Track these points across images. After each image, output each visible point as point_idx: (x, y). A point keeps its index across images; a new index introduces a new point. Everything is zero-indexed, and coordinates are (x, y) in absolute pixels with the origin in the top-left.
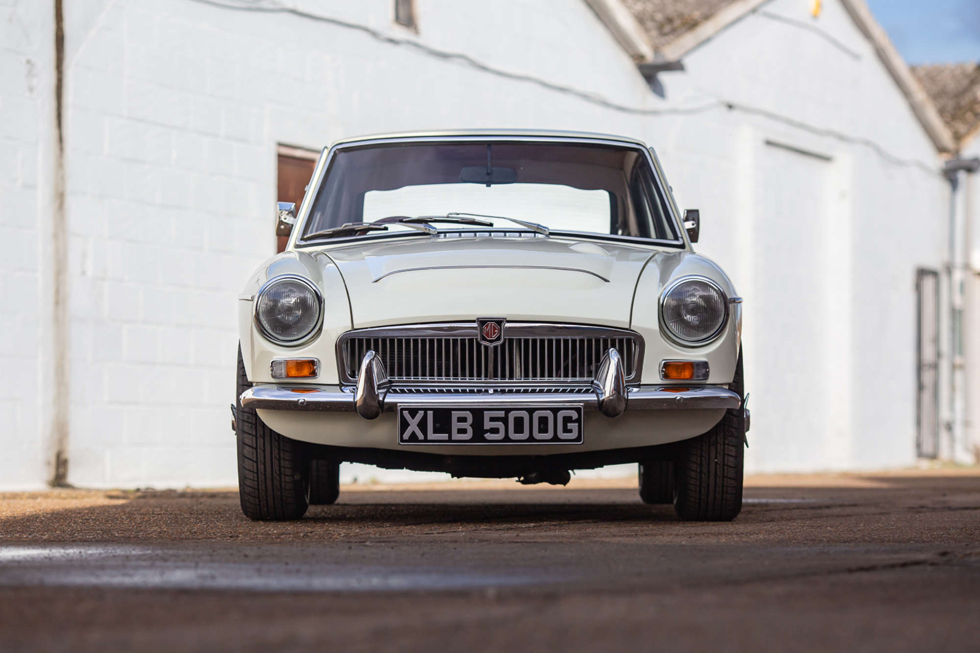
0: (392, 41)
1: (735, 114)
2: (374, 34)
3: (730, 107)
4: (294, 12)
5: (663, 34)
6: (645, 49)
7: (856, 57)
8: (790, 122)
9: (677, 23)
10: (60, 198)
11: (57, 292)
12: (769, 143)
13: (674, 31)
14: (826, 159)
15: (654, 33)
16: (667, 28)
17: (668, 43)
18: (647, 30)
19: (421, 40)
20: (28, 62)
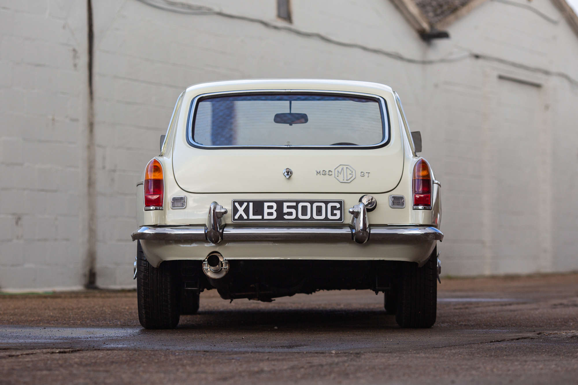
0: (276, 28)
1: (480, 62)
2: (265, 24)
3: (477, 57)
4: (220, 14)
5: (437, 15)
6: (425, 26)
7: (554, 23)
8: (514, 65)
9: (445, 7)
10: (91, 125)
11: (90, 178)
12: (501, 77)
13: (443, 13)
14: (538, 86)
15: (431, 14)
16: (439, 11)
17: (440, 21)
18: (427, 12)
19: (293, 27)
20: (74, 50)
